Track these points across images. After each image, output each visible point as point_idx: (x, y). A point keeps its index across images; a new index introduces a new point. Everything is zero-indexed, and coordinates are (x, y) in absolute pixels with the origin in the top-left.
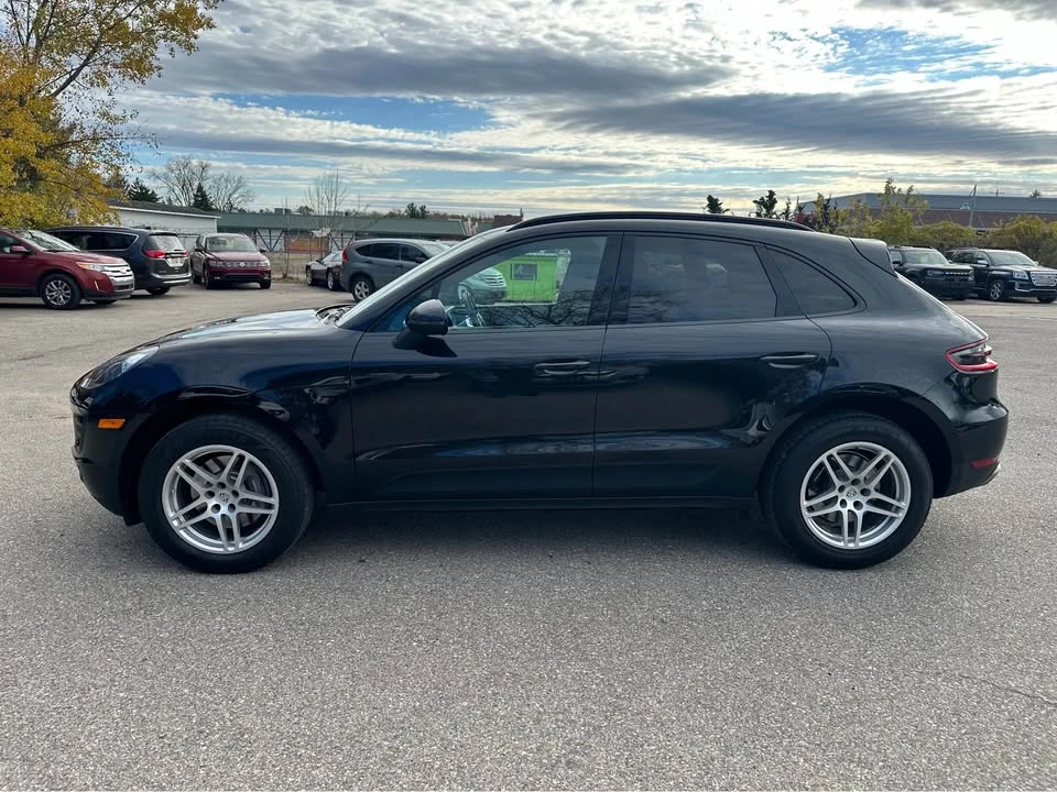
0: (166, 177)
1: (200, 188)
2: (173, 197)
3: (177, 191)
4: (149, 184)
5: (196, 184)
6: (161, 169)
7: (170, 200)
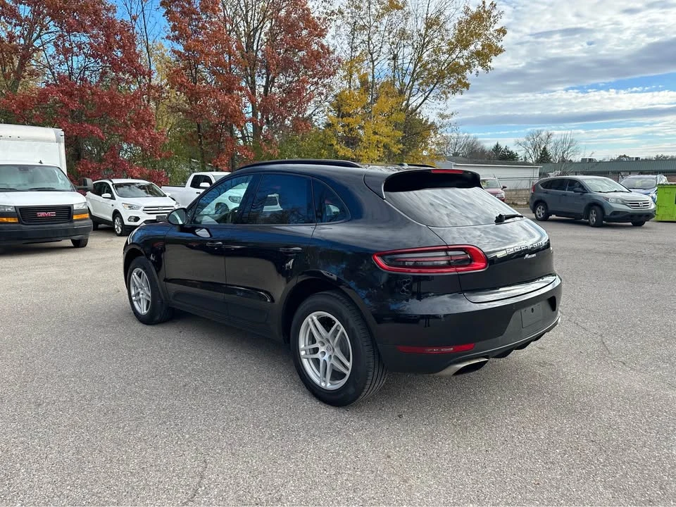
0: (525, 144)
1: (545, 148)
2: (528, 156)
3: (531, 151)
4: (513, 149)
5: (543, 146)
6: (522, 140)
7: (525, 158)
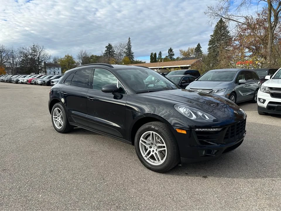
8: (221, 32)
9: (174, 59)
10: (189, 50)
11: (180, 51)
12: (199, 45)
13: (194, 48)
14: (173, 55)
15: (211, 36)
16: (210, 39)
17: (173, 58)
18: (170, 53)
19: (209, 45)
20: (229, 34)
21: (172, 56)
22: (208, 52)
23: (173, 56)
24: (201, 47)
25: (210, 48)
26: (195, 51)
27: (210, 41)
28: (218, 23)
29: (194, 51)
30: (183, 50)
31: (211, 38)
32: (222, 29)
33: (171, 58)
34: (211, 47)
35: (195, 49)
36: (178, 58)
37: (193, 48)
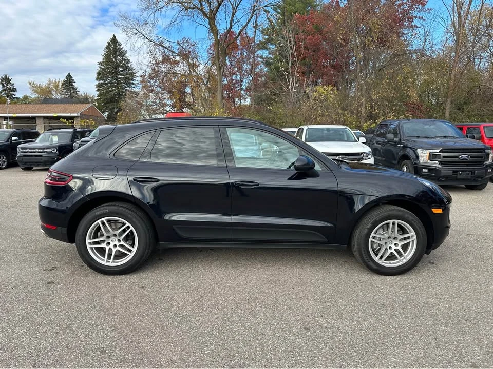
8: (116, 59)
9: (17, 98)
10: (49, 84)
11: (30, 84)
12: (69, 76)
13: (59, 82)
14: (15, 90)
15: (100, 63)
16: (99, 69)
17: (14, 96)
18: (5, 85)
19: (97, 79)
20: (129, 65)
21: (11, 93)
22: (98, 93)
23: (15, 93)
24: (75, 80)
25: (99, 86)
26: (62, 87)
27: (98, 73)
28: (109, 43)
29: (60, 87)
30: (38, 83)
31: (100, 67)
32: (118, 55)
33: (10, 96)
34: (102, 83)
35: (63, 84)
36: (26, 98)
37: (57, 81)
